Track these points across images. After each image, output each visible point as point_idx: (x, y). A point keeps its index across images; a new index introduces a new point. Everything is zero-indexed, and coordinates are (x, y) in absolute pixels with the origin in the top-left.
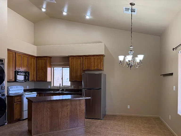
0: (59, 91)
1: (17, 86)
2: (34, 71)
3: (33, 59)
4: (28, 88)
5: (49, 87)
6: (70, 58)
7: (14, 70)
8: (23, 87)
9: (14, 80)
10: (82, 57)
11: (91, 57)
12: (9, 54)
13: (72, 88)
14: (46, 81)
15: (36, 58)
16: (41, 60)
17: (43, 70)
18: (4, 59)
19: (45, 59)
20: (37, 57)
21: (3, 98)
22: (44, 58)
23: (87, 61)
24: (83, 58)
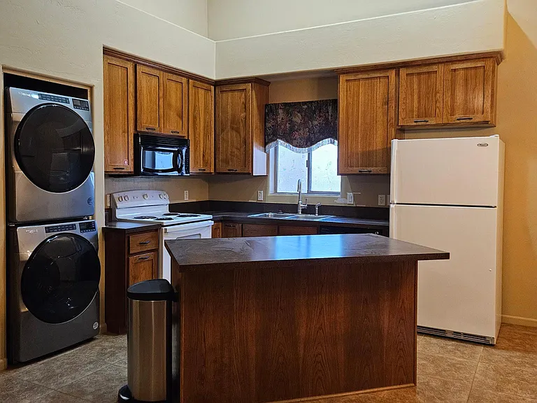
0: (297, 212)
1: (145, 192)
2: (206, 135)
3: (201, 92)
4: (186, 200)
5: (261, 198)
6: (342, 78)
7: (132, 131)
8: (167, 196)
9: (131, 168)
10: (393, 68)
11: (435, 68)
12: (109, 67)
13: (349, 201)
14: (249, 174)
15: (213, 87)
16: (230, 94)
17: (238, 131)
18: (91, 88)
19: (244, 87)
20: (217, 84)
21: (87, 235)
22: (242, 87)
23: (415, 86)
24: (398, 74)
